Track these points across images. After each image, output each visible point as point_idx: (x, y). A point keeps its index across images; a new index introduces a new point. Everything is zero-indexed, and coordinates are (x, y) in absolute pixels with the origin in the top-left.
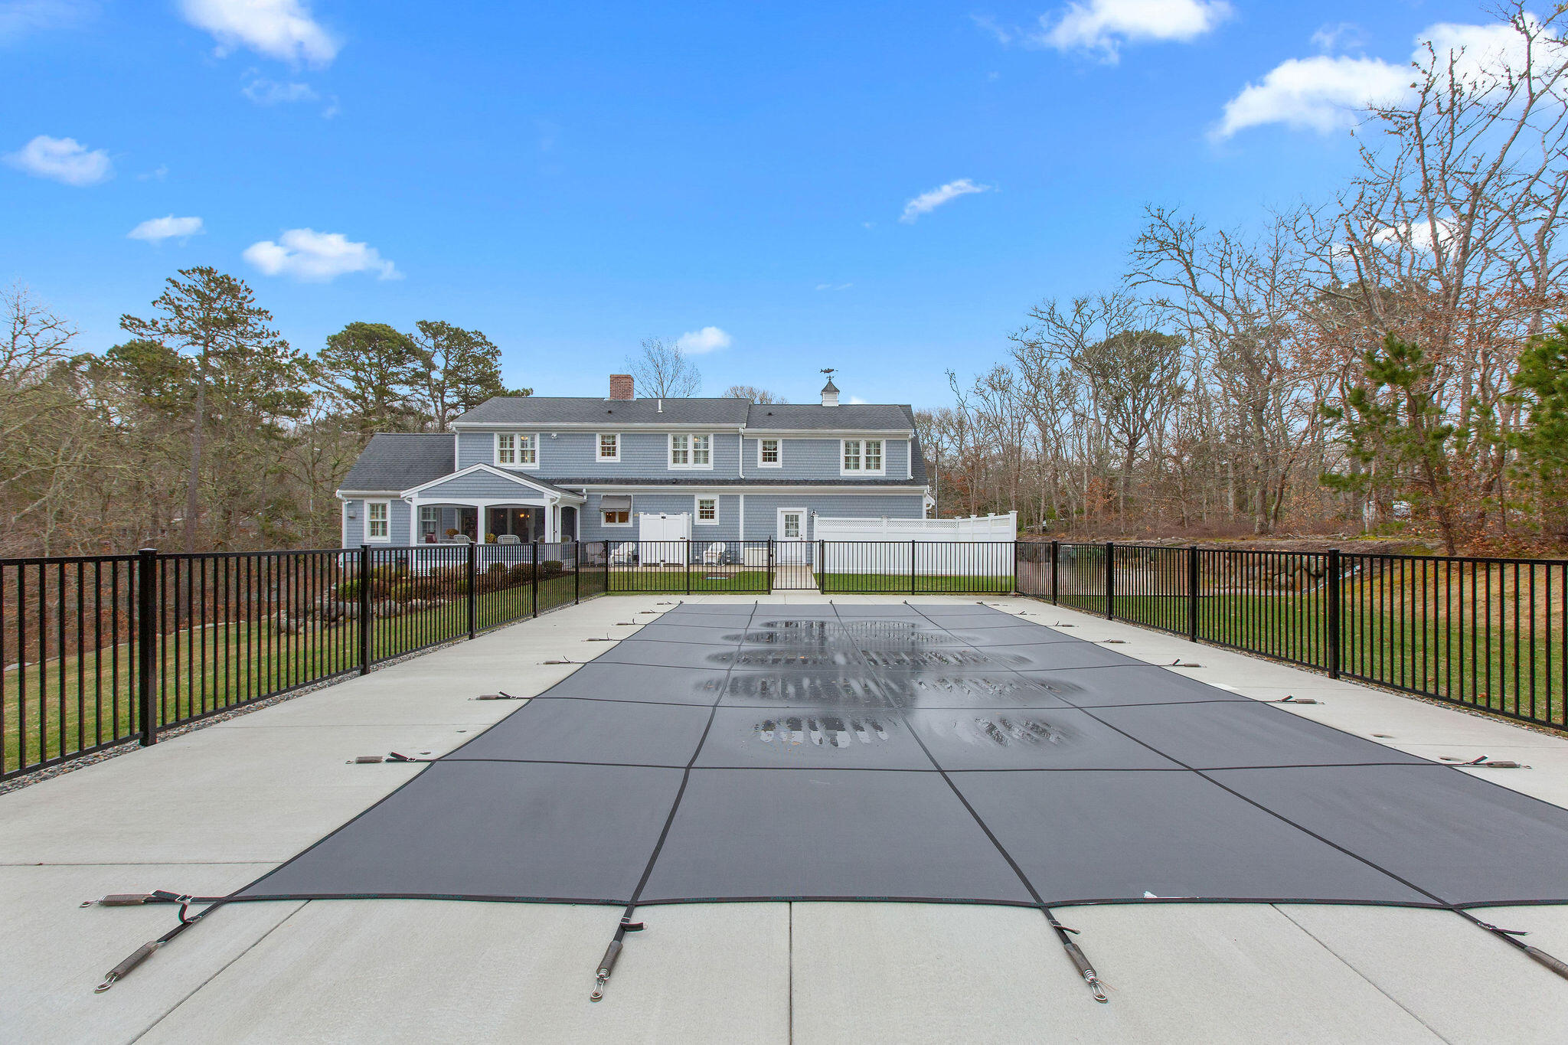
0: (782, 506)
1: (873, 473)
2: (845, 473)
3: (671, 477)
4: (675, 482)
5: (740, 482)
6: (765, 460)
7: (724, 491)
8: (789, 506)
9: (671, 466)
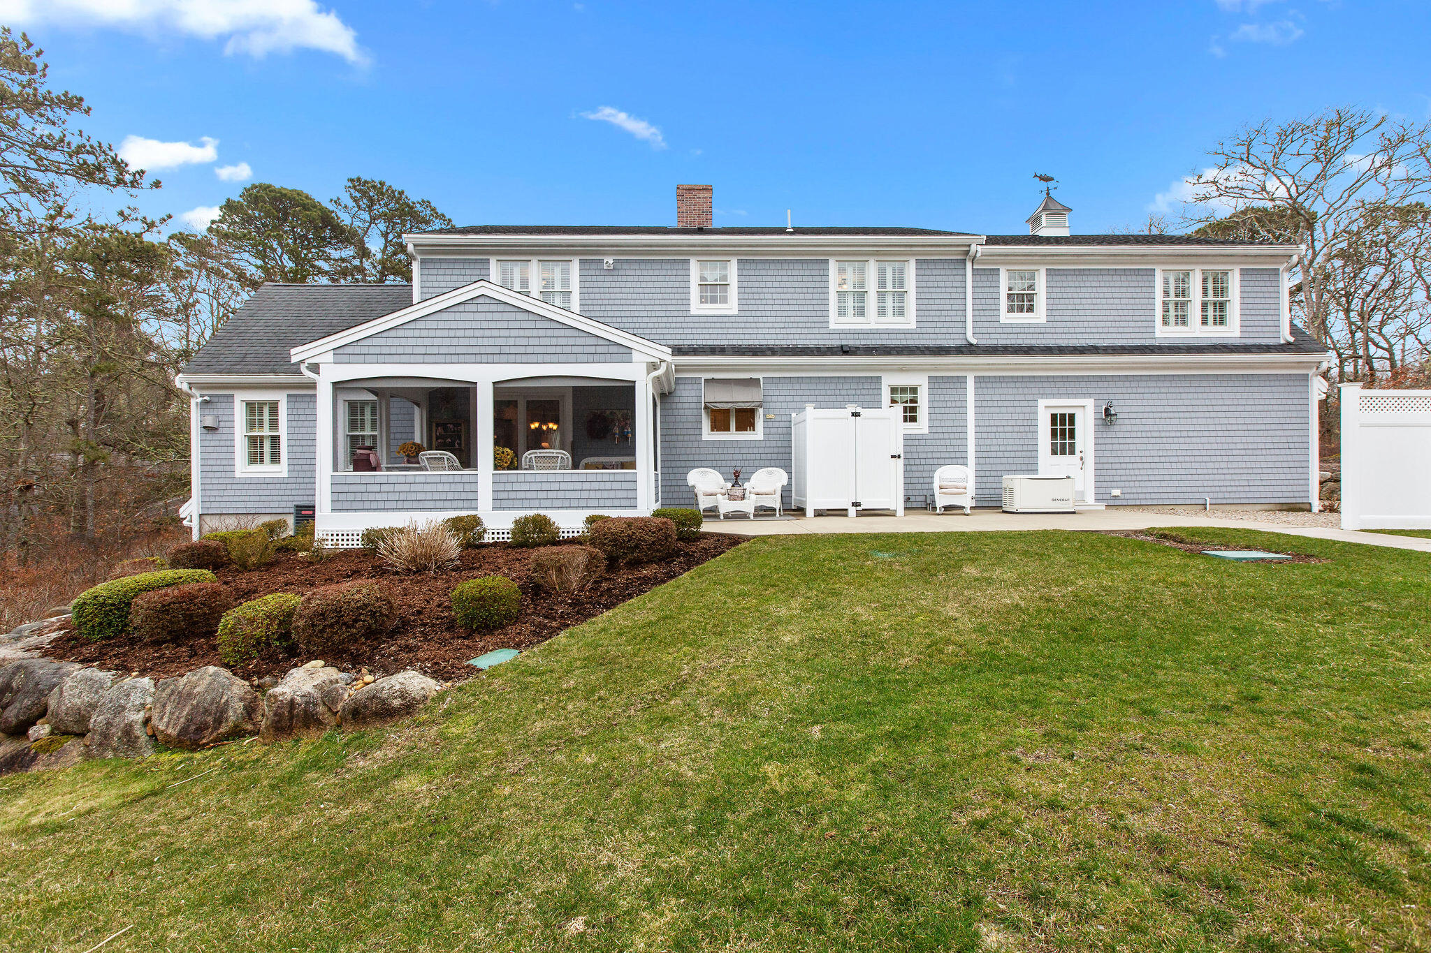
0: (1044, 395)
1: (1213, 333)
2: (1164, 333)
3: (837, 343)
4: (845, 351)
5: (970, 350)
6: (1011, 309)
7: (936, 368)
8: (1060, 395)
9: (836, 322)
